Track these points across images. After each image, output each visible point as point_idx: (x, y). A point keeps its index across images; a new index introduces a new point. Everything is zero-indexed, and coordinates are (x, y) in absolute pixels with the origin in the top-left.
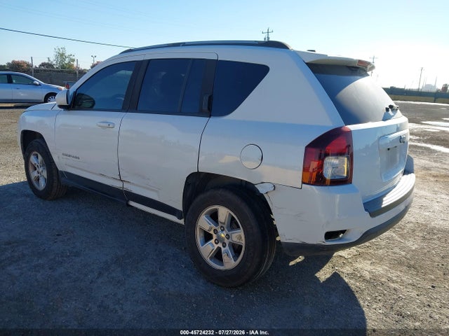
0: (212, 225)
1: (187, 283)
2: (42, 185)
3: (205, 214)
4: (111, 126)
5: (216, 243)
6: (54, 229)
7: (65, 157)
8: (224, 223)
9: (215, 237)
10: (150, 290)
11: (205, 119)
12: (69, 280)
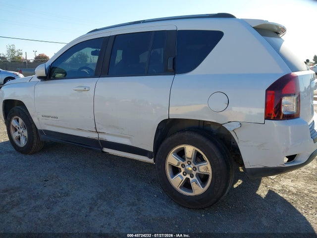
0: (180, 161)
1: (164, 209)
2: (23, 143)
3: (173, 153)
4: (87, 89)
5: (185, 175)
6: (40, 176)
7: (44, 118)
8: (191, 159)
9: (183, 170)
10: (136, 217)
11: (171, 77)
12: (67, 216)
